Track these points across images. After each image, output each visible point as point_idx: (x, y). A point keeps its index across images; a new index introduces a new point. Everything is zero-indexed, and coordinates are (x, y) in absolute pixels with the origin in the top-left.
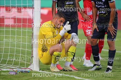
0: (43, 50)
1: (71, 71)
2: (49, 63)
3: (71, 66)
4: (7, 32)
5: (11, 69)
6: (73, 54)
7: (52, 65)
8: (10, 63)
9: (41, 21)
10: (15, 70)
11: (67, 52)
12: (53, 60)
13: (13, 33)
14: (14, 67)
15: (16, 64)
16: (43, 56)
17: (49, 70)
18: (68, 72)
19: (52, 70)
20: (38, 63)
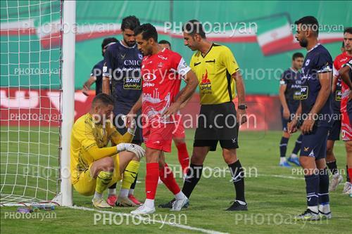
0: (80, 167)
1: (131, 206)
2: (90, 193)
3: (130, 196)
4: (13, 136)
5: (20, 203)
6: (135, 175)
7: (95, 196)
8: (18, 191)
9: (75, 113)
10: (28, 205)
11: (123, 172)
12: (98, 186)
13: (24, 136)
14: (26, 200)
15: (30, 194)
16: (80, 179)
17: (90, 204)
18: (125, 208)
19: (96, 204)
20: (70, 191)
